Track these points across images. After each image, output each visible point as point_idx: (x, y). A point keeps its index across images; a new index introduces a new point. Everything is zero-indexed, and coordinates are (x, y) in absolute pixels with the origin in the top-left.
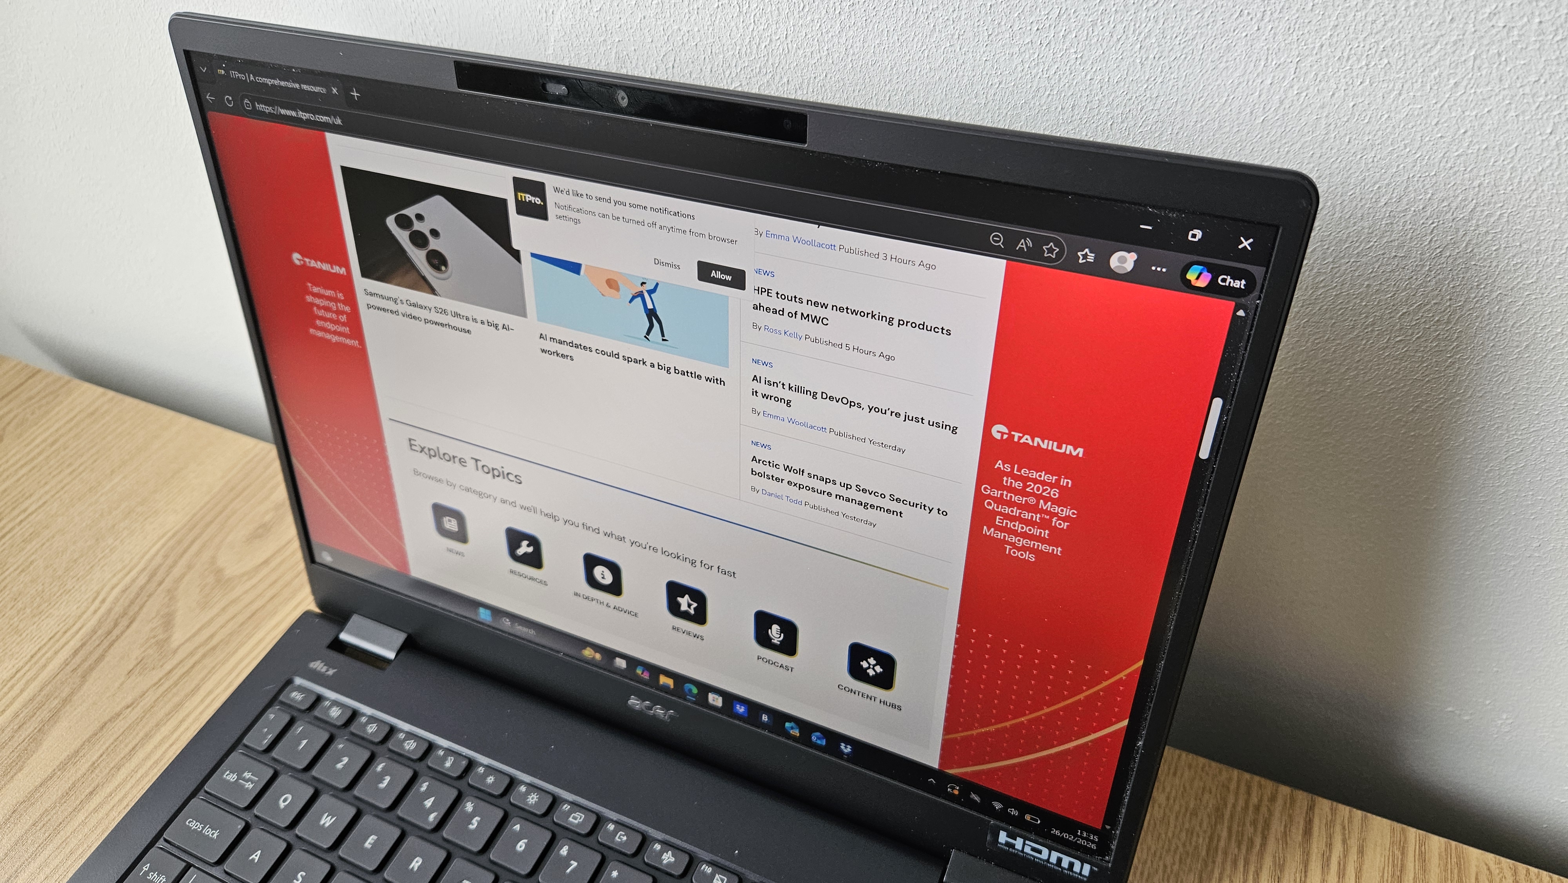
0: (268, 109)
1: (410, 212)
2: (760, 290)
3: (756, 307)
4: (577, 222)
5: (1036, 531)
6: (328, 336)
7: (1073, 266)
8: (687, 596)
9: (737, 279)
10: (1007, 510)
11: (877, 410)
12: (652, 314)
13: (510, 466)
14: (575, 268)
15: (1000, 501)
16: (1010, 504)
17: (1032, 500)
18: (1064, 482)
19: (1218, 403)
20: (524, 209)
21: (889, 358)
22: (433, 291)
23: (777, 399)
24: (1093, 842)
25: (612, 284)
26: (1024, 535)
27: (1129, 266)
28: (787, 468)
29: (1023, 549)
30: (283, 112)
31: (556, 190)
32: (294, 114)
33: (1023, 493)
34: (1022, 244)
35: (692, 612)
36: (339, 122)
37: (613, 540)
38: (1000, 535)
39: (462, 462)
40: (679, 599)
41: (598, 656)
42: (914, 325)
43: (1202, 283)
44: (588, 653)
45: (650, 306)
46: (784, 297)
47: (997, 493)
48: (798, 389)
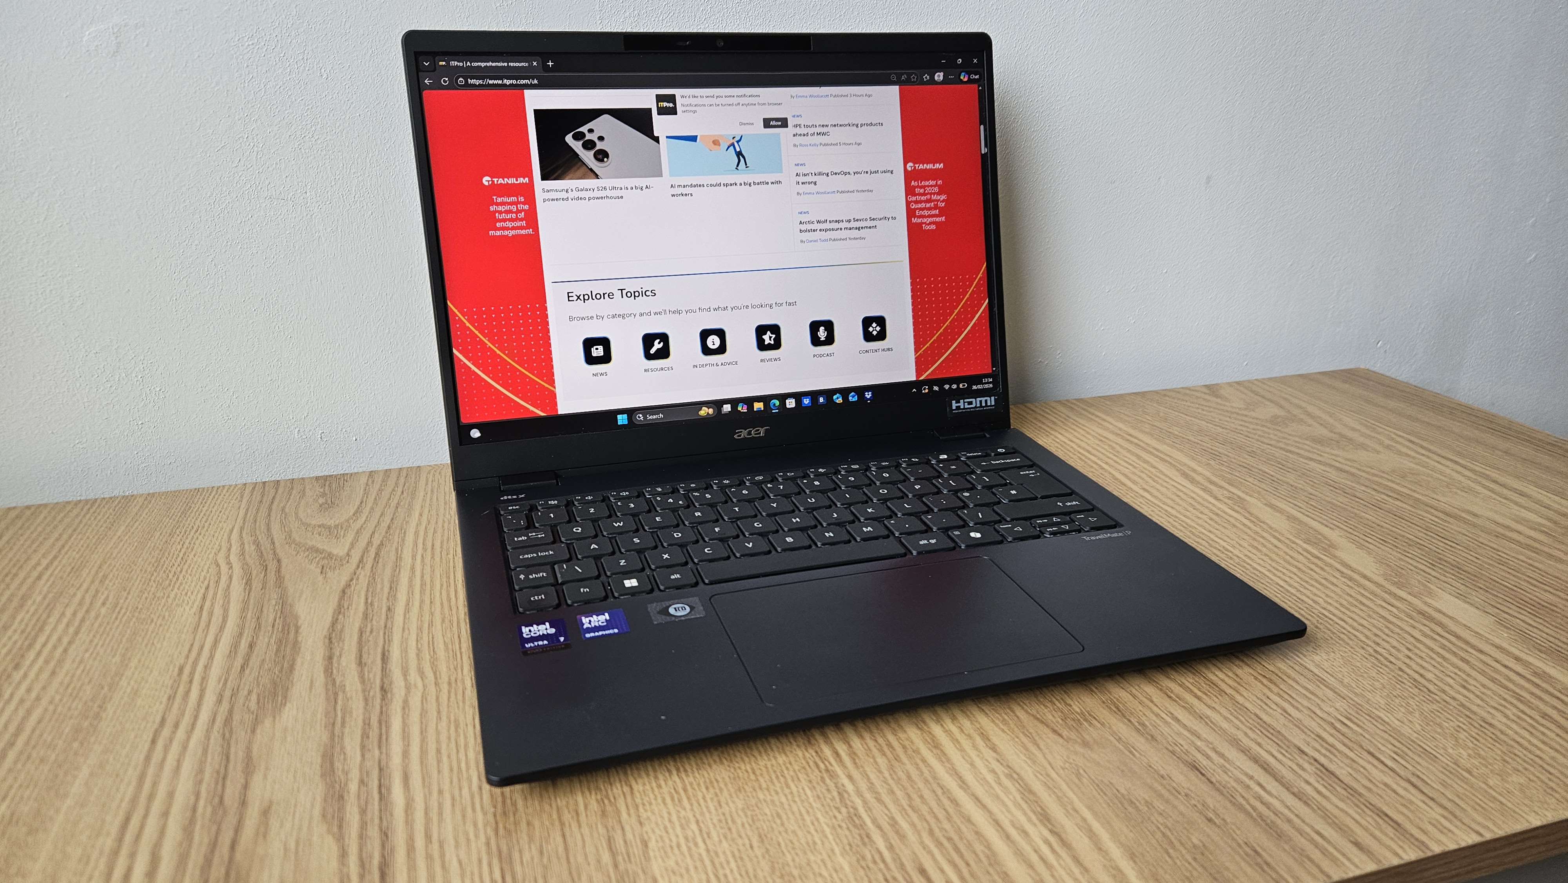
0: (477, 82)
1: (584, 129)
2: (796, 126)
3: (794, 135)
4: (695, 112)
5: (933, 212)
6: (506, 233)
7: (922, 83)
8: (769, 332)
9: (784, 123)
10: (920, 206)
11: (858, 173)
12: (739, 154)
13: (647, 285)
14: (694, 139)
15: (916, 202)
16: (921, 202)
17: (929, 196)
18: (940, 182)
19: (982, 127)
20: (662, 111)
21: (859, 144)
22: (597, 176)
23: (810, 183)
24: (990, 383)
25: (716, 143)
26: (929, 216)
27: (941, 78)
28: (818, 222)
29: (930, 223)
30: (491, 82)
31: (682, 97)
32: (500, 82)
33: (924, 194)
34: (903, 78)
35: (772, 342)
36: (536, 82)
37: (720, 312)
38: (919, 220)
39: (610, 295)
40: (764, 337)
41: (711, 411)
42: (867, 125)
43: (966, 80)
44: (704, 412)
45: (738, 150)
46: (808, 126)
47: (914, 199)
48: (820, 174)
